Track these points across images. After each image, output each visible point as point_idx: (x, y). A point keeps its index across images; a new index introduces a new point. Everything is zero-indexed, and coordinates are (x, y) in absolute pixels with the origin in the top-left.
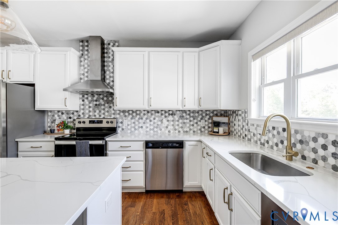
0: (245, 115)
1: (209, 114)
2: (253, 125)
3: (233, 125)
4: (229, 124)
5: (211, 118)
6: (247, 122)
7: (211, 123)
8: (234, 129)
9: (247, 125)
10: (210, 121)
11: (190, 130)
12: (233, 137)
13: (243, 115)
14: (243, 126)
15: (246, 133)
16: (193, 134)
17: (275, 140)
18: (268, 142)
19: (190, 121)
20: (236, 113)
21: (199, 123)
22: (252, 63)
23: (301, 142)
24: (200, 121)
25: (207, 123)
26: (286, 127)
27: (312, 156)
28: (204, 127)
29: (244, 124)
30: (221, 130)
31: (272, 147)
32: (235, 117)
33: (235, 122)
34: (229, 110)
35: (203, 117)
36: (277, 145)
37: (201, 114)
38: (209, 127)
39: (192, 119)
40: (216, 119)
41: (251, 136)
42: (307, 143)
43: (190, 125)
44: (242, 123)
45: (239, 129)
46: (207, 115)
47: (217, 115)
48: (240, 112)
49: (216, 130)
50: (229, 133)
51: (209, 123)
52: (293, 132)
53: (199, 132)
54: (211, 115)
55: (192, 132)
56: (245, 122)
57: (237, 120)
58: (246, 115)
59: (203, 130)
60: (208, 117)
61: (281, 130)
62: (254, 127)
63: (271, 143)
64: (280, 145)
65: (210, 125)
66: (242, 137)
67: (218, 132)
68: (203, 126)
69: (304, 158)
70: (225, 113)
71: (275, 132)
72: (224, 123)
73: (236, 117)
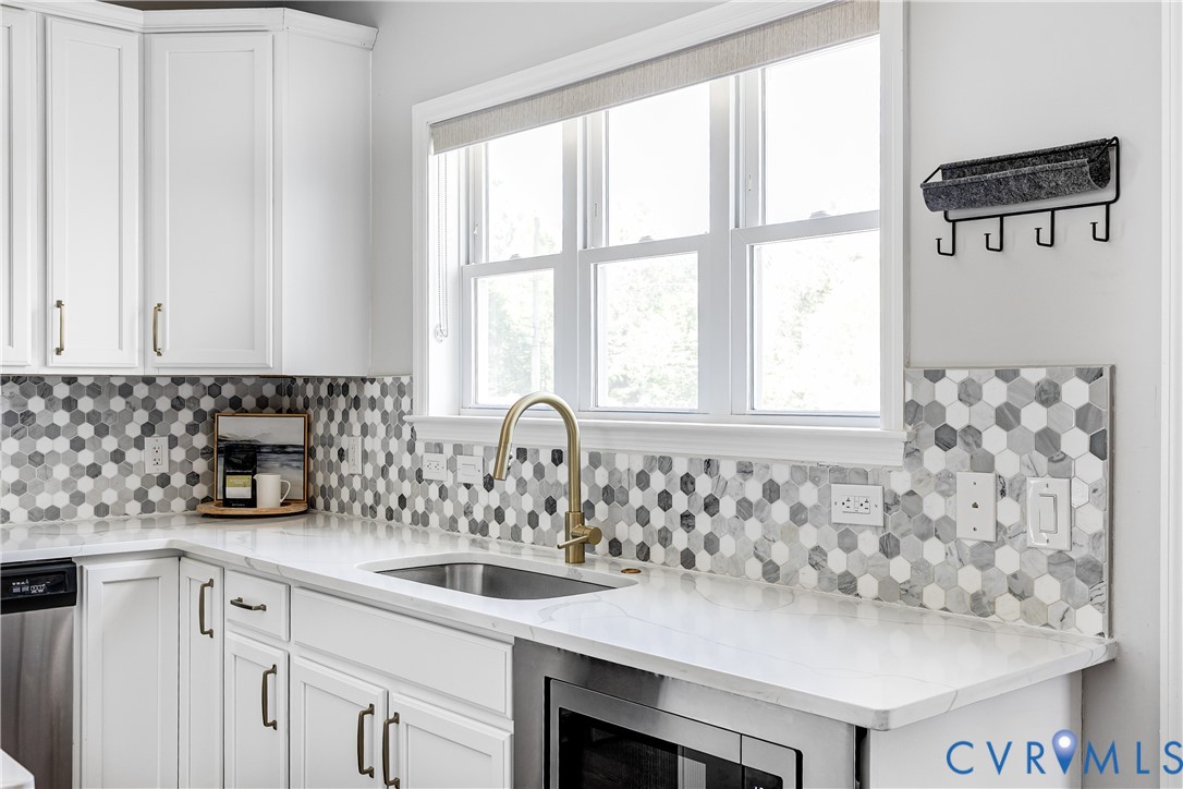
0: (397, 404)
1: (195, 400)
2: (439, 448)
3: (334, 456)
4: (308, 452)
5: (203, 421)
6: (406, 435)
7: (206, 453)
8: (341, 478)
9: (411, 449)
10: (200, 441)
11: (78, 498)
12: (334, 521)
13: (389, 404)
14: (389, 458)
15: (406, 488)
16: (97, 525)
17: (528, 503)
18: (499, 515)
19: (78, 444)
20: (353, 392)
21: (132, 455)
22: (433, 160)
23: (608, 494)
24: (139, 444)
25: (179, 454)
26: (563, 445)
27: (637, 534)
28: (164, 481)
29: (394, 446)
30: (270, 486)
31: (516, 534)
32: (345, 414)
33: (345, 442)
34: (307, 380)
35: (156, 416)
36: (533, 520)
37: (148, 403)
38: (193, 479)
39: (86, 431)
40: (233, 428)
41: (428, 501)
42: (624, 496)
43: (77, 471)
44: (385, 444)
45: (369, 474)
46: (178, 404)
47: (236, 406)
48: (372, 390)
49: (238, 488)
50: (311, 504)
51: (192, 454)
52: (585, 462)
53: (134, 507)
54: (207, 404)
55: (86, 510)
56: (399, 436)
57: (357, 429)
58: (405, 401)
59: (156, 494)
60: (186, 416)
61: (545, 458)
62: (442, 459)
63: (511, 518)
64: (545, 520)
65: (200, 466)
66: (381, 510)
67: (251, 502)
68: (155, 471)
69: (615, 547)
70: (282, 395)
71: (527, 470)
72: (281, 449)
73: (353, 413)
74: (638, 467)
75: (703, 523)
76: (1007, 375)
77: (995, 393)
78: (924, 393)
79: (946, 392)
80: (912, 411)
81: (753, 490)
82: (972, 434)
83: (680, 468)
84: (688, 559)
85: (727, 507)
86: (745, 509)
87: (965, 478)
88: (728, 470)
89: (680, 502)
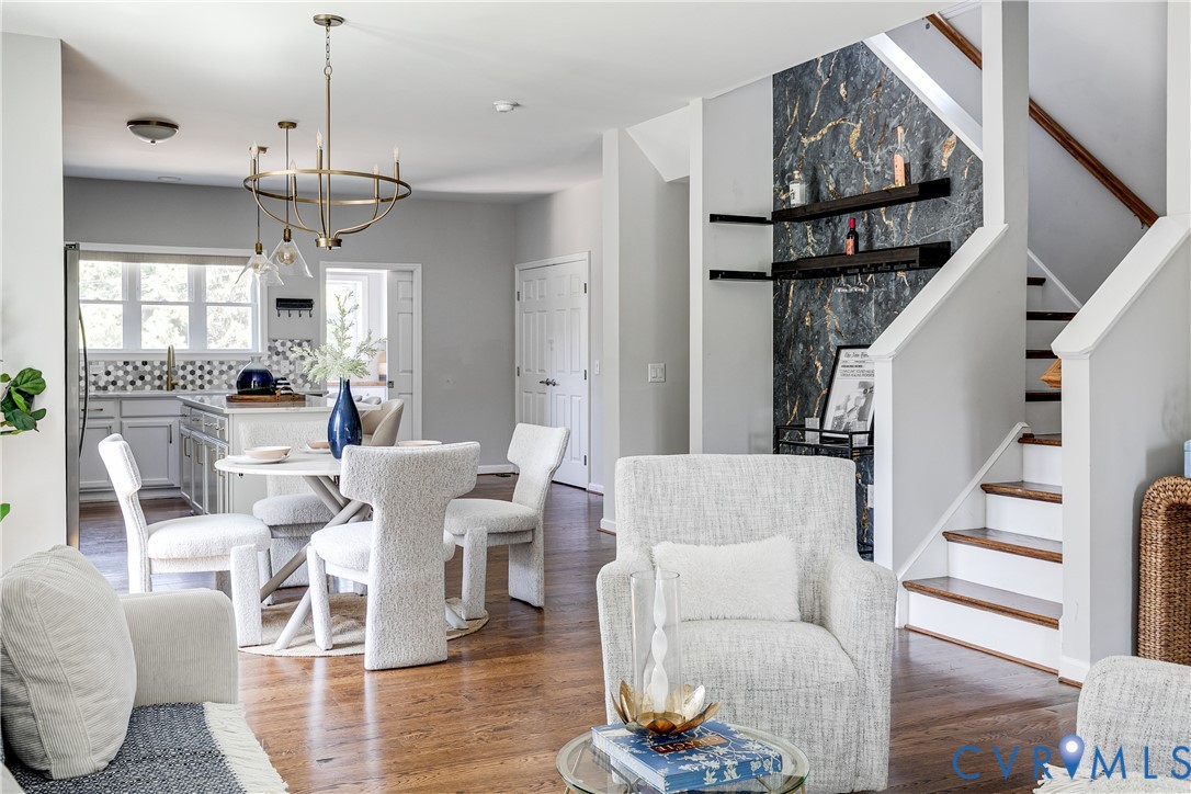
17: (130, 378)
18: (114, 383)
26: (166, 359)
27: (181, 383)
42: (176, 373)
61: (139, 364)
63: (120, 383)
64: (139, 383)
71: (129, 368)
74: (181, 364)
75: (207, 377)
76: (292, 341)
77: (289, 344)
78: (273, 344)
79: (278, 344)
80: (270, 348)
81: (225, 368)
82: (284, 353)
83: (198, 364)
84: (202, 387)
85: (216, 372)
86: (222, 372)
87: (283, 362)
88: (216, 363)
89: (198, 373)
